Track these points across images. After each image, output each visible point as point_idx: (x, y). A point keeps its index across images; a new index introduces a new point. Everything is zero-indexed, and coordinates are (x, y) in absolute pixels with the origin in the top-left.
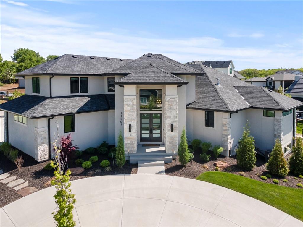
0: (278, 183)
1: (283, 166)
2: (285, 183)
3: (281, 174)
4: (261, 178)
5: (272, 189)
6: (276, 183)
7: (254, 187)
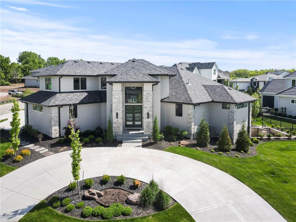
0: (221, 154)
1: (228, 143)
2: (227, 154)
3: (226, 148)
4: (211, 152)
5: (215, 157)
6: (220, 154)
7: (203, 156)
